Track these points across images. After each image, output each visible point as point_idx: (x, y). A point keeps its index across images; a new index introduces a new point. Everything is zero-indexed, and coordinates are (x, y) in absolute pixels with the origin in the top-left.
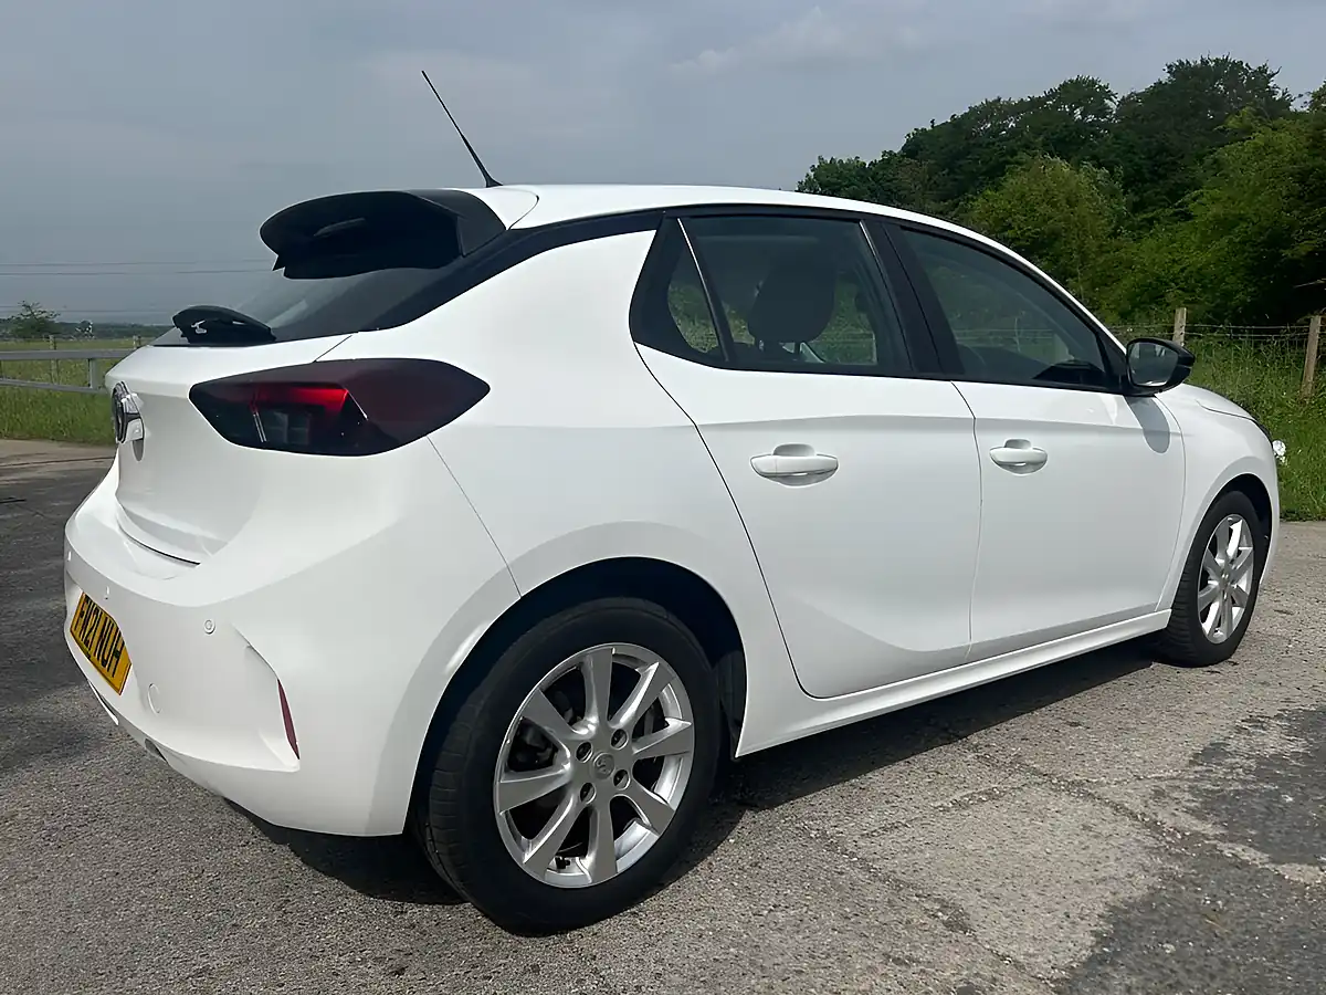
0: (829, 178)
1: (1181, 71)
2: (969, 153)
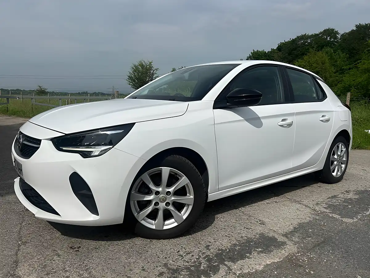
0: (256, 56)
1: (359, 27)
2: (296, 49)
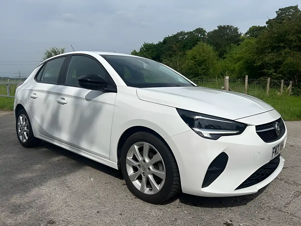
1: (220, 27)
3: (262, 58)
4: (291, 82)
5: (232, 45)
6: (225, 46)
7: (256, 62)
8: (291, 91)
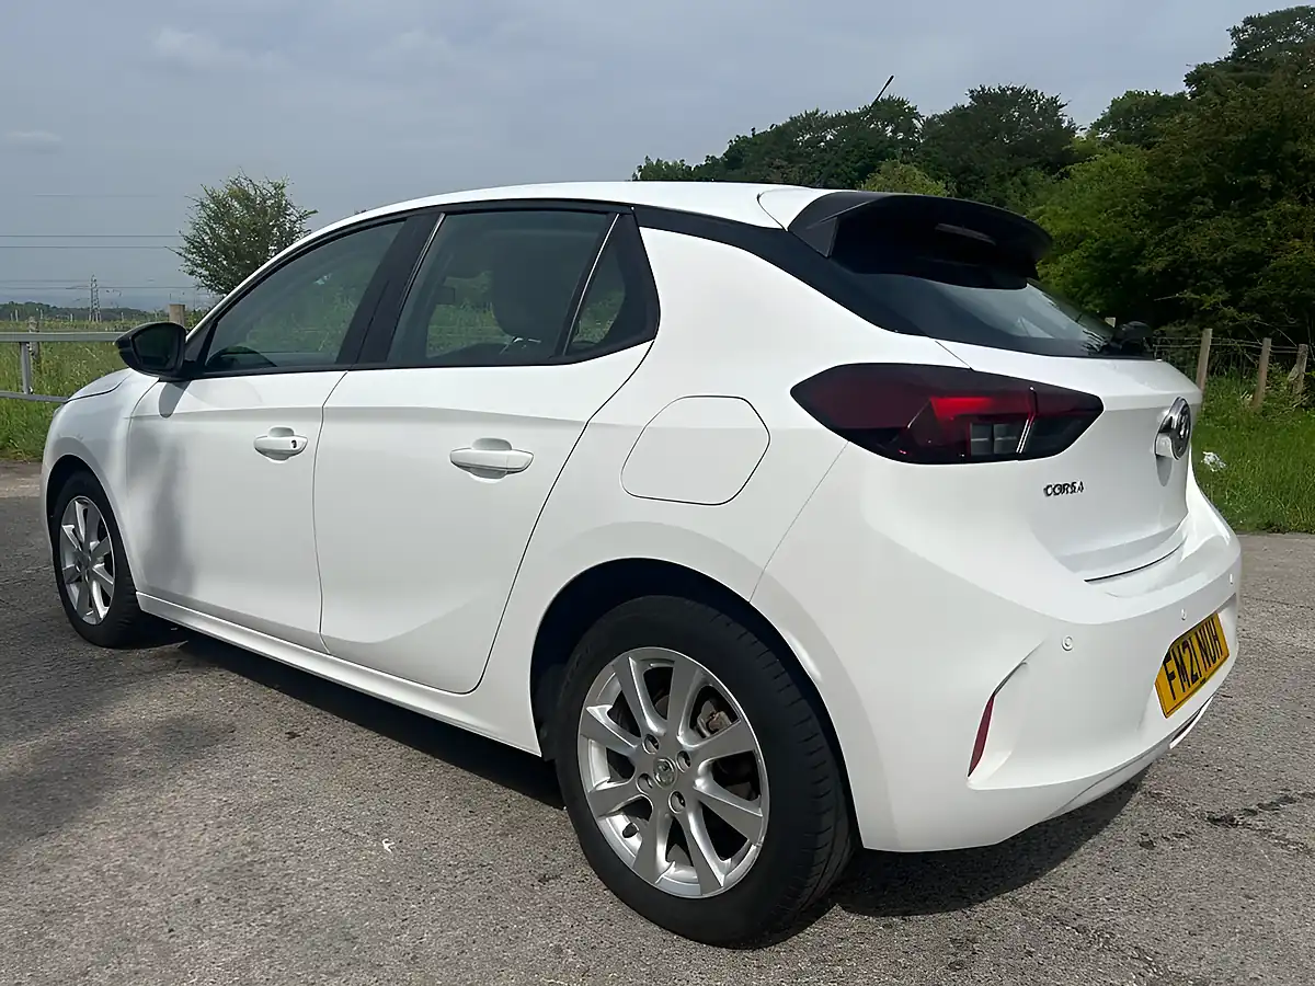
1: (981, 97)
3: (1173, 238)
4: (1303, 347)
5: (1035, 175)
6: (1001, 179)
7: (1144, 257)
8: (1301, 387)
